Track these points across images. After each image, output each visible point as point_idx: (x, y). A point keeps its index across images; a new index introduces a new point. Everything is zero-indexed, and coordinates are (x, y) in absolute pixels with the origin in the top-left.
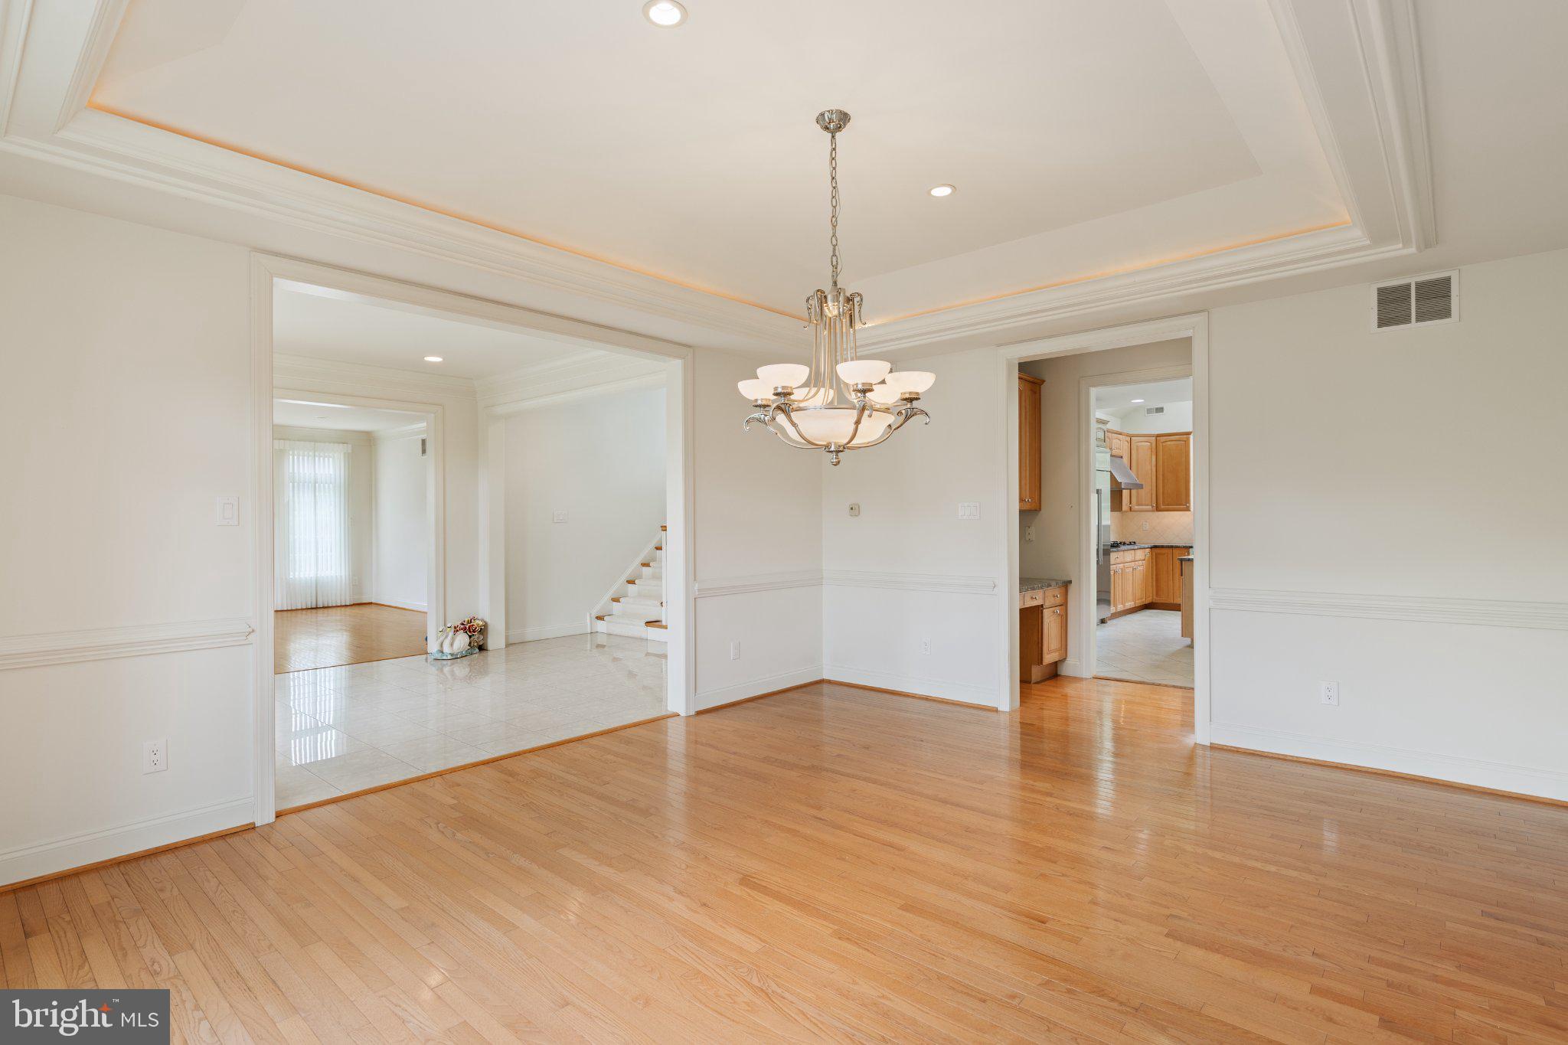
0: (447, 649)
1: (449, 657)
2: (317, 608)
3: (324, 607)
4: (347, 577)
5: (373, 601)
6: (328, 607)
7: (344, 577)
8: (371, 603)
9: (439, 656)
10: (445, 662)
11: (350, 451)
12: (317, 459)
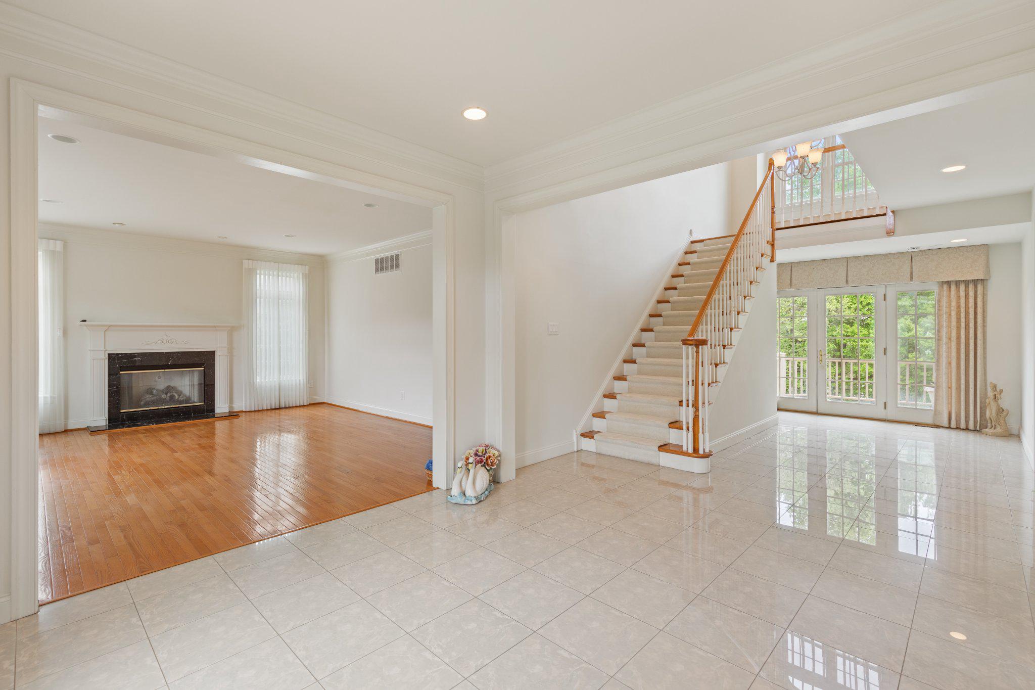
0: (469, 492)
1: (474, 502)
2: (279, 408)
3: (286, 408)
4: (305, 380)
5: (325, 401)
6: (289, 407)
7: (302, 380)
8: (323, 403)
9: (460, 500)
10: (469, 508)
11: (307, 272)
12: (280, 278)
